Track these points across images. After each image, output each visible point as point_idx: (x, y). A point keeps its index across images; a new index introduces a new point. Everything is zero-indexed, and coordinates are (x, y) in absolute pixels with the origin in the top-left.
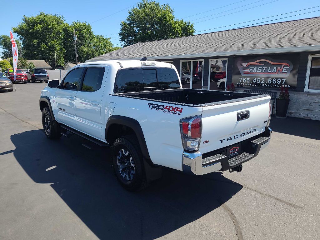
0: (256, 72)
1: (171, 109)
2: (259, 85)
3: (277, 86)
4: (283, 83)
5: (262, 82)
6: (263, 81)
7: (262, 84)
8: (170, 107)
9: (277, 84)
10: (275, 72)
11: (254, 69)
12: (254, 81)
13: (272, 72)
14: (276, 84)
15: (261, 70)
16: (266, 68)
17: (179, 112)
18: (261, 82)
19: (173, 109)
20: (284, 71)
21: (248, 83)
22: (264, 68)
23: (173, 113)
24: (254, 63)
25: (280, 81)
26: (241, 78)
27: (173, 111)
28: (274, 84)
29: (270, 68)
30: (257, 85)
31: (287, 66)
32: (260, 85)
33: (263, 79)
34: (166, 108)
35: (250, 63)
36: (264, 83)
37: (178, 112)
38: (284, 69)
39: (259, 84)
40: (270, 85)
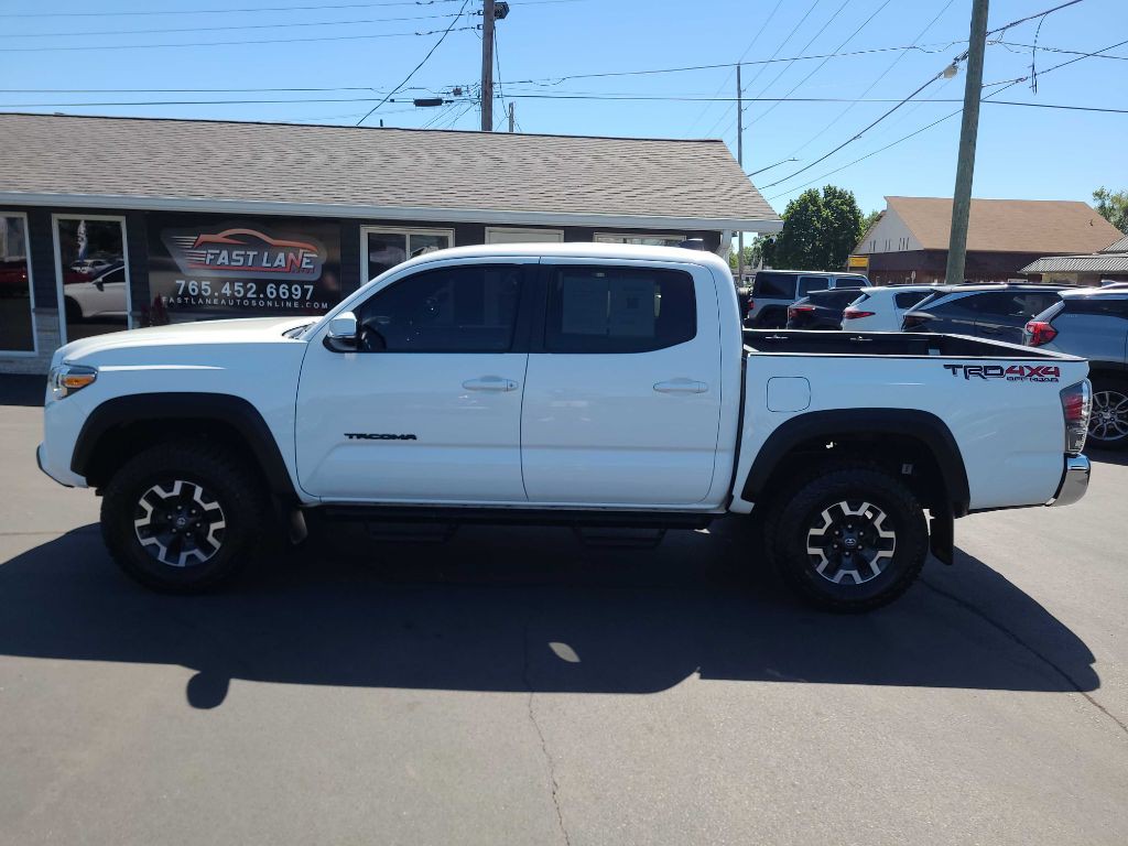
0: (227, 263)
1: (1027, 372)
2: (241, 303)
3: (293, 305)
4: (308, 298)
5: (249, 295)
6: (253, 291)
7: (250, 299)
8: (1021, 368)
9: (293, 300)
10: (284, 265)
11: (222, 256)
12: (223, 291)
13: (275, 265)
14: (290, 299)
15: (242, 259)
16: (256, 253)
17: (1053, 376)
18: (246, 294)
19: (1034, 371)
20: (307, 263)
21: (208, 297)
22: (251, 254)
23: (1036, 380)
24: (219, 237)
25: (299, 292)
26: (183, 282)
27: (1036, 376)
28: (285, 300)
29: (266, 254)
30: (235, 303)
31: (312, 252)
32: (246, 303)
33: (252, 287)
34: (1011, 370)
35: (204, 237)
36: (255, 296)
37: (1050, 376)
38: (305, 260)
39: (242, 299)
40: (273, 304)
